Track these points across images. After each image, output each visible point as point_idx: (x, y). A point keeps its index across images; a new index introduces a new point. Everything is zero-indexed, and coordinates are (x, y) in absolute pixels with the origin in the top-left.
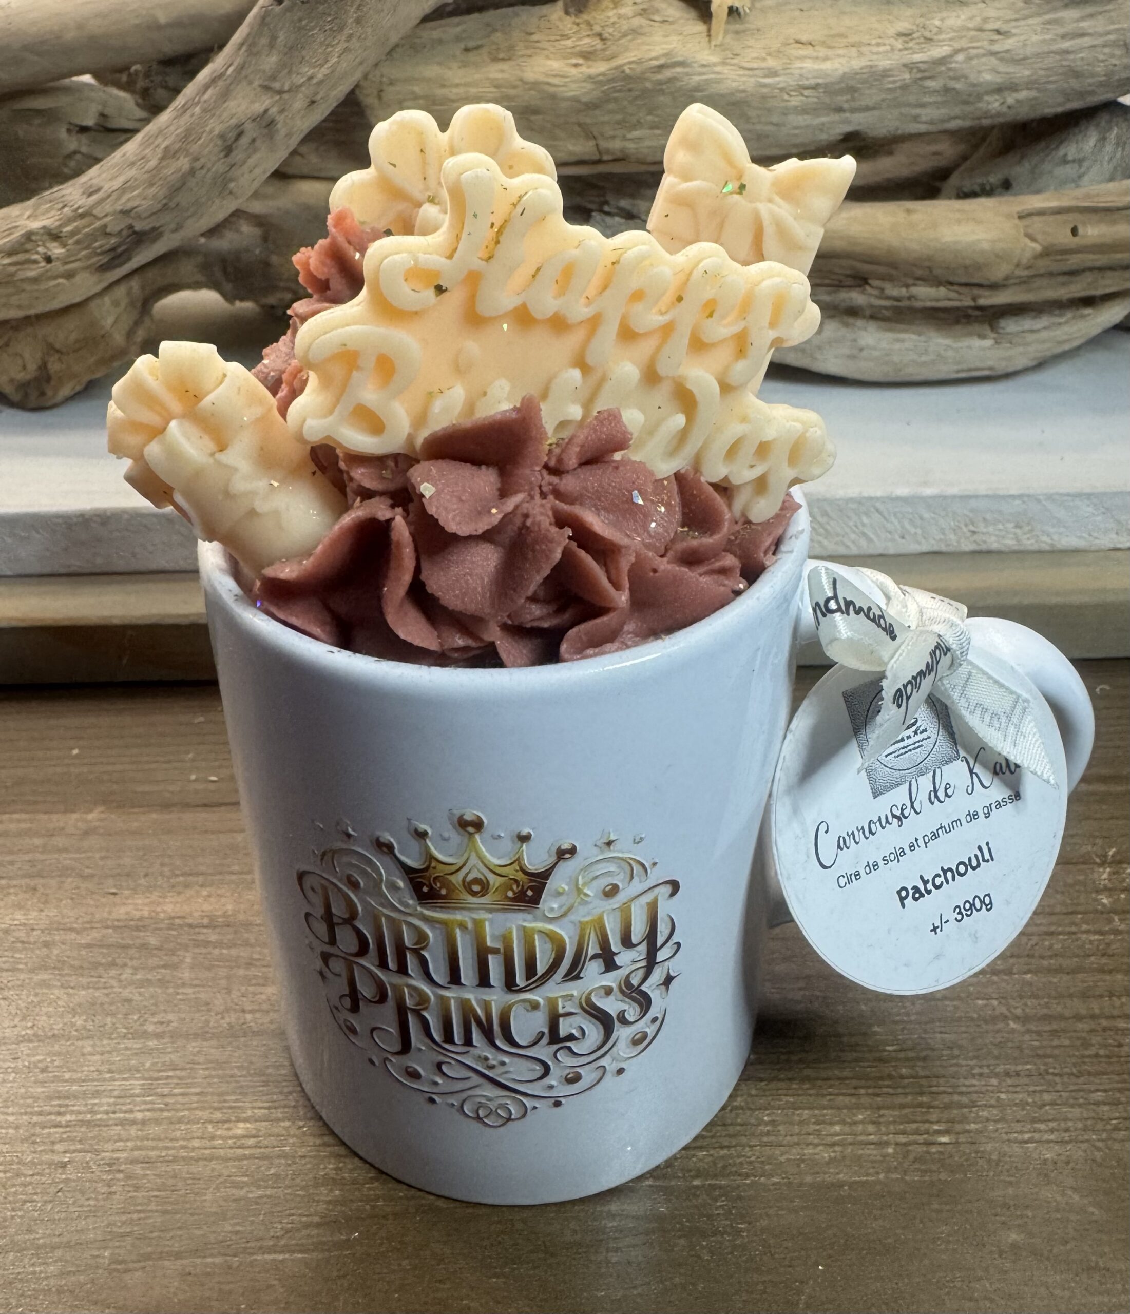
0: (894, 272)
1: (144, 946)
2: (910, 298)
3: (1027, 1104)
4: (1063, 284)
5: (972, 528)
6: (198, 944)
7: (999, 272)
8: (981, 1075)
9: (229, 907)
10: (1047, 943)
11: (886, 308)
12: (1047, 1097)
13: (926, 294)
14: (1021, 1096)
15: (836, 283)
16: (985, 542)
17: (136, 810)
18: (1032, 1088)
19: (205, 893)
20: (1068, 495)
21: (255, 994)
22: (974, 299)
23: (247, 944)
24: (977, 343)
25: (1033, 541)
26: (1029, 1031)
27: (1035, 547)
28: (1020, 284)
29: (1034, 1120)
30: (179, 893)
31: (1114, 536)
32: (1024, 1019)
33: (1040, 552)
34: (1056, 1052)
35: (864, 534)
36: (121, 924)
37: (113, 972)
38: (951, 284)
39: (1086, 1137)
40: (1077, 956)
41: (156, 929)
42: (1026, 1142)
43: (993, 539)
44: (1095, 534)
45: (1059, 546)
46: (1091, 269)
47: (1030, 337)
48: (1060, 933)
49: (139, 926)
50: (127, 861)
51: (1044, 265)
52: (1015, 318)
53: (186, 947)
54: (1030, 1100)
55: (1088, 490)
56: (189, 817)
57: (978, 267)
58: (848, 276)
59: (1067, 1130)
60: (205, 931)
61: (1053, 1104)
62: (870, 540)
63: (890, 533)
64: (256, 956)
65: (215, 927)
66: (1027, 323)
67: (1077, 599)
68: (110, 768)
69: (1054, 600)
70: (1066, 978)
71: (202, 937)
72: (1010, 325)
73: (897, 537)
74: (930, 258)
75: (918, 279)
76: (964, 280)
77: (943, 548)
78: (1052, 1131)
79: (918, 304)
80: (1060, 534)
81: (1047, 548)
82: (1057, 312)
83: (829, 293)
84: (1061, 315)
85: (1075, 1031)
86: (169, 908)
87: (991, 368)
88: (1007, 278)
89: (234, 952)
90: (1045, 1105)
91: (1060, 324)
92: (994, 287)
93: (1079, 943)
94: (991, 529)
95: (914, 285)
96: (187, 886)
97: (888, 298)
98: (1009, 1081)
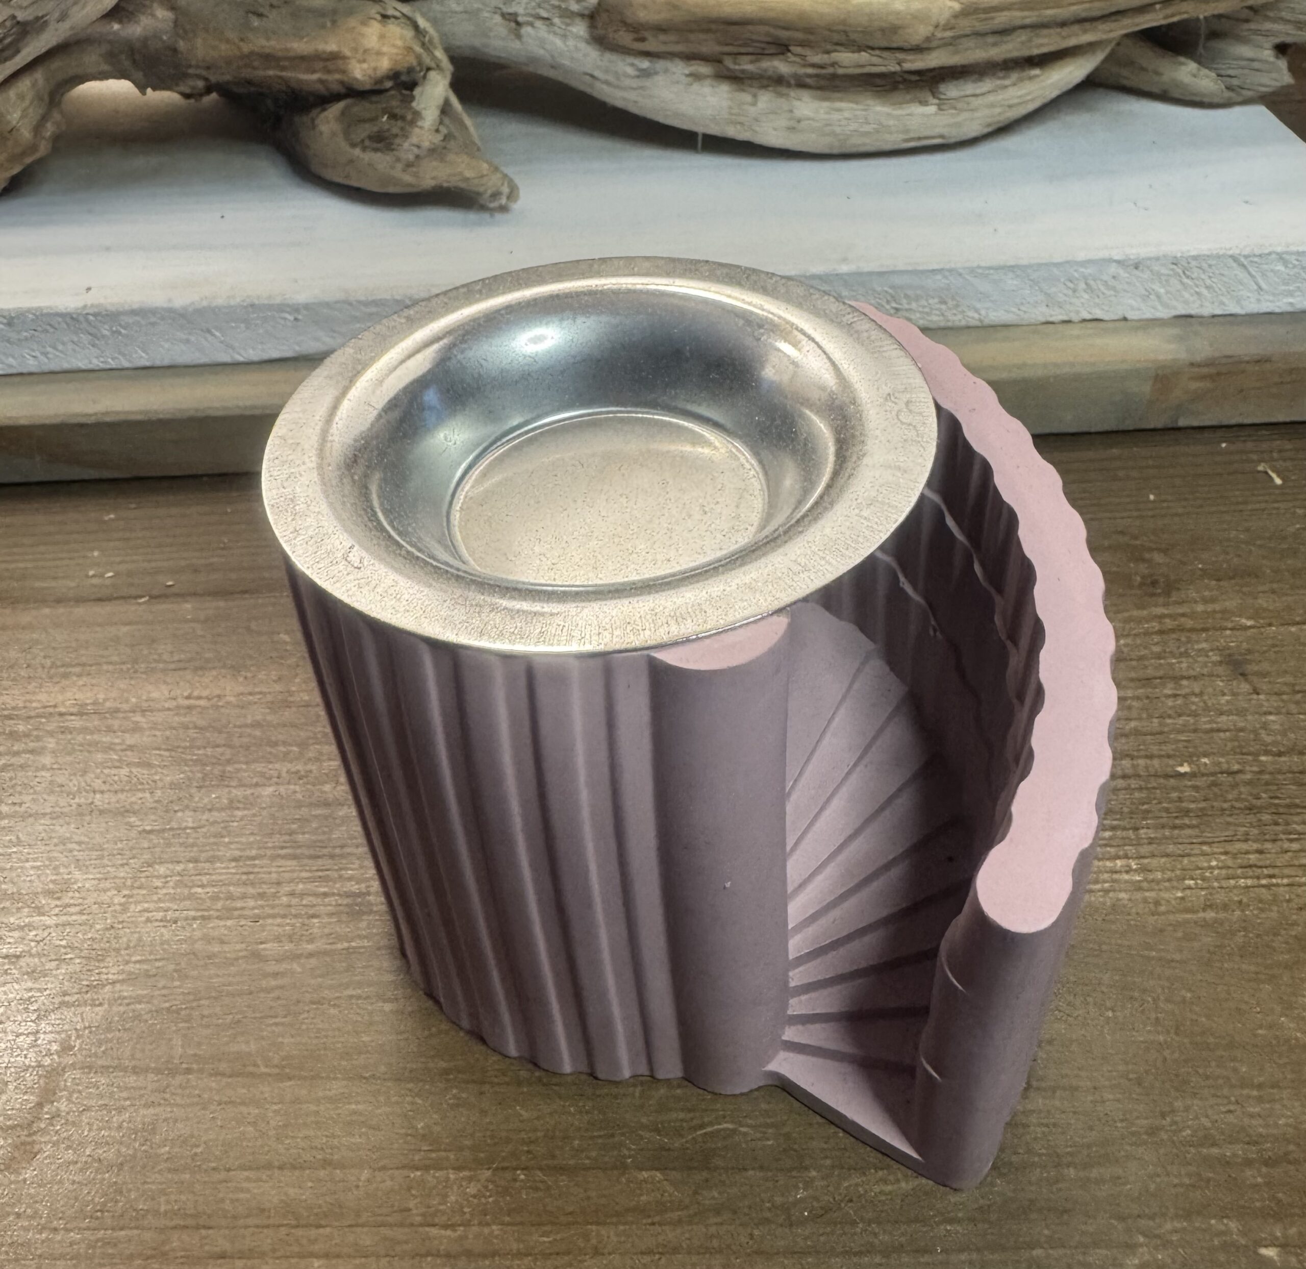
0: (811, 37)
1: (13, 734)
2: (833, 64)
4: (995, 44)
5: (894, 305)
6: (64, 731)
7: (919, 33)
11: (809, 76)
13: (848, 60)
15: (759, 51)
17: (31, 605)
20: (990, 268)
22: (899, 64)
24: (918, 110)
25: (960, 317)
27: (963, 323)
28: (946, 45)
30: (56, 683)
31: (1044, 309)
33: (969, 328)
38: (873, 49)
43: (918, 315)
44: (1023, 308)
45: (987, 322)
46: (1024, 27)
47: (976, 102)
49: (12, 715)
50: (13, 654)
51: (966, 25)
52: (955, 82)
55: (1012, 263)
56: (79, 612)
57: (894, 29)
58: (768, 43)
65: (84, 715)
66: (969, 87)
71: (68, 724)
72: (951, 90)
74: (843, 22)
75: (837, 44)
76: (885, 44)
79: (841, 71)
80: (988, 309)
81: (978, 323)
82: (1001, 74)
83: (751, 62)
84: (1004, 78)
87: (942, 136)
88: (928, 39)
91: (1006, 87)
92: (918, 49)
94: (914, 305)
95: (835, 51)
97: (813, 66)
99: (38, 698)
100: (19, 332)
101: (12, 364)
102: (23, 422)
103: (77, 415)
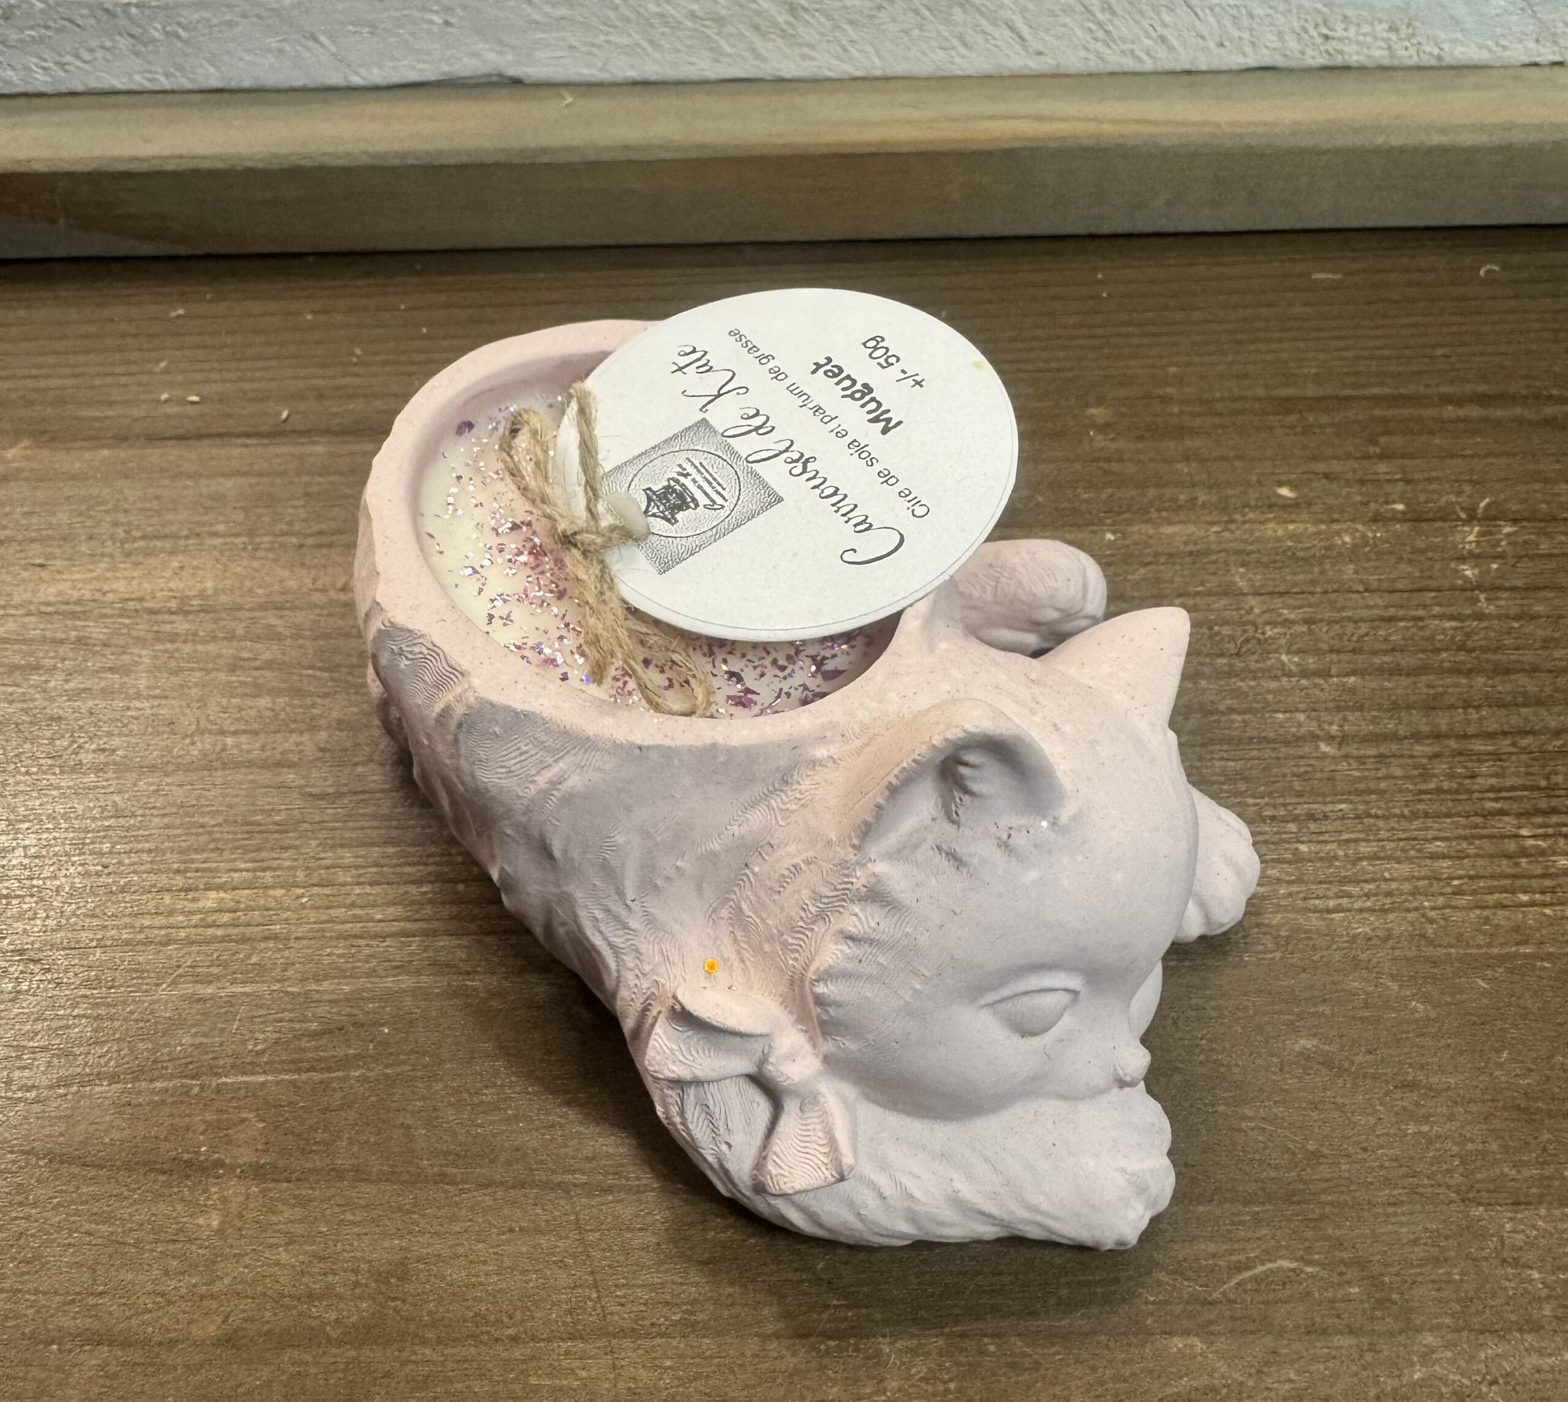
1: (81, 642)
3: (1336, 857)
5: (1325, 31)
6: (160, 637)
8: (1273, 818)
9: (209, 584)
10: (1381, 633)
12: (1364, 848)
14: (1328, 847)
16: (1341, 52)
17: (79, 444)
18: (1346, 836)
19: (175, 564)
21: (240, 709)
23: (231, 638)
25: (1413, 51)
26: (1346, 757)
27: (1415, 61)
29: (1342, 882)
30: (136, 564)
31: (1531, 45)
32: (1344, 740)
33: (1420, 68)
34: (1383, 785)
35: (1163, 39)
36: (50, 609)
37: (35, 678)
39: (1416, 904)
40: (1423, 651)
41: (104, 616)
42: (1329, 911)
43: (1354, 48)
44: (1505, 43)
45: (1449, 60)
48: (1402, 619)
49: (76, 611)
50: (62, 517)
53: (142, 642)
54: (1341, 853)
56: (155, 455)
59: (1389, 894)
60: (173, 618)
61: (1375, 857)
62: (1171, 49)
63: (1202, 37)
64: (245, 655)
65: (187, 613)
67: (1467, 139)
68: (43, 383)
69: (1436, 139)
70: (1405, 681)
71: (168, 628)
73: (1212, 45)
77: (1279, 61)
78: (1367, 896)
80: (1454, 41)
81: (1436, 62)
85: (1411, 757)
86: (120, 586)
89: (212, 648)
90: (1361, 859)
93: (1427, 633)
94: (1353, 32)
96: (148, 553)
98: (1313, 826)
99: (115, 586)
100: (21, 30)
101: (14, 79)
102: (39, 167)
103: (120, 159)
